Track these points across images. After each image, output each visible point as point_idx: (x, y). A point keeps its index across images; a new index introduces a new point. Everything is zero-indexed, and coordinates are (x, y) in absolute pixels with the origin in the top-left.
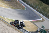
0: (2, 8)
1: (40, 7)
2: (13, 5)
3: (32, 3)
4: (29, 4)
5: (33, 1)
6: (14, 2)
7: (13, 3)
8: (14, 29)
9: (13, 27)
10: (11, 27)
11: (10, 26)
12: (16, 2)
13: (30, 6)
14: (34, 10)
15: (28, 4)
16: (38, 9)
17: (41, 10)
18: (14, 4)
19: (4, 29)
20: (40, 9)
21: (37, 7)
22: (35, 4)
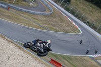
0: (31, 29)
2: (55, 23)
3: (93, 20)
4: (88, 23)
5: (97, 17)
6: (56, 17)
7: (55, 19)
12: (61, 18)
13: (90, 26)
15: (84, 23)
18: (56, 22)
22: (99, 23)
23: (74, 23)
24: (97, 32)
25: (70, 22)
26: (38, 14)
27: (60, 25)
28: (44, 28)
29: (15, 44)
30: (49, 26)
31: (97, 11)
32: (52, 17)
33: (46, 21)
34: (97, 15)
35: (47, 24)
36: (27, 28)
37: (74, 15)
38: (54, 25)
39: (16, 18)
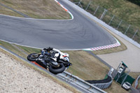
1: (114, 11)
2: (36, 7)
4: (82, 4)
7: (35, 2)
8: (41, 76)
9: (39, 71)
10: (32, 70)
11: (31, 67)
13: (84, 8)
14: (95, 19)
15: (77, 4)
16: (108, 17)
17: (115, 18)
18: (37, 5)
19: (12, 76)
20: (112, 16)
21: (105, 10)
22: (97, 3)
23: (62, 6)
24: (95, 16)
25: (57, 4)
27: (43, 9)
30: (28, 11)
33: (22, 4)
35: (25, 9)
38: (35, 10)
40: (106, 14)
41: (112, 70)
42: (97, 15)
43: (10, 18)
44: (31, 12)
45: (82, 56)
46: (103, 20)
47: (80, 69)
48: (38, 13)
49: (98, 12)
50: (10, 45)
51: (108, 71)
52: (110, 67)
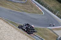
2: (28, 8)
3: (51, 6)
5: (53, 4)
6: (29, 4)
7: (28, 6)
9: (27, 35)
10: (25, 35)
12: (31, 5)
13: (49, 10)
14: (53, 15)
15: (46, 8)
21: (58, 11)
23: (39, 8)
25: (37, 7)
26: (18, 2)
27: (31, 9)
28: (21, 11)
29: (4, 20)
30: (24, 10)
31: (53, 1)
32: (26, 4)
34: (53, 3)
36: (11, 11)
37: (39, 3)
39: (4, 4)
40: (59, 13)
41: (59, 37)
42: (55, 13)
43: (16, 12)
44: (26, 10)
45: (46, 30)
46: (57, 16)
47: (45, 36)
48: (29, 11)
49: (55, 12)
50: (16, 24)
51: (57, 38)
52: (59, 36)
